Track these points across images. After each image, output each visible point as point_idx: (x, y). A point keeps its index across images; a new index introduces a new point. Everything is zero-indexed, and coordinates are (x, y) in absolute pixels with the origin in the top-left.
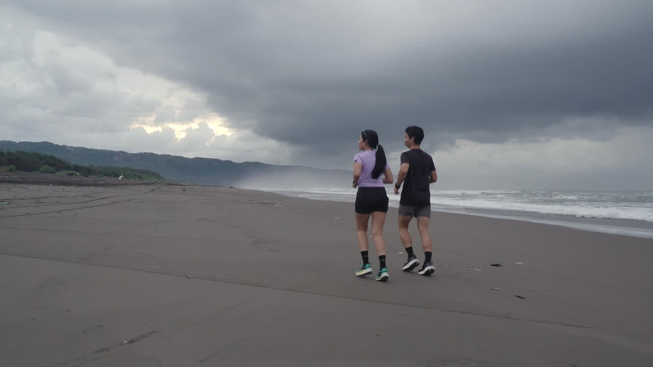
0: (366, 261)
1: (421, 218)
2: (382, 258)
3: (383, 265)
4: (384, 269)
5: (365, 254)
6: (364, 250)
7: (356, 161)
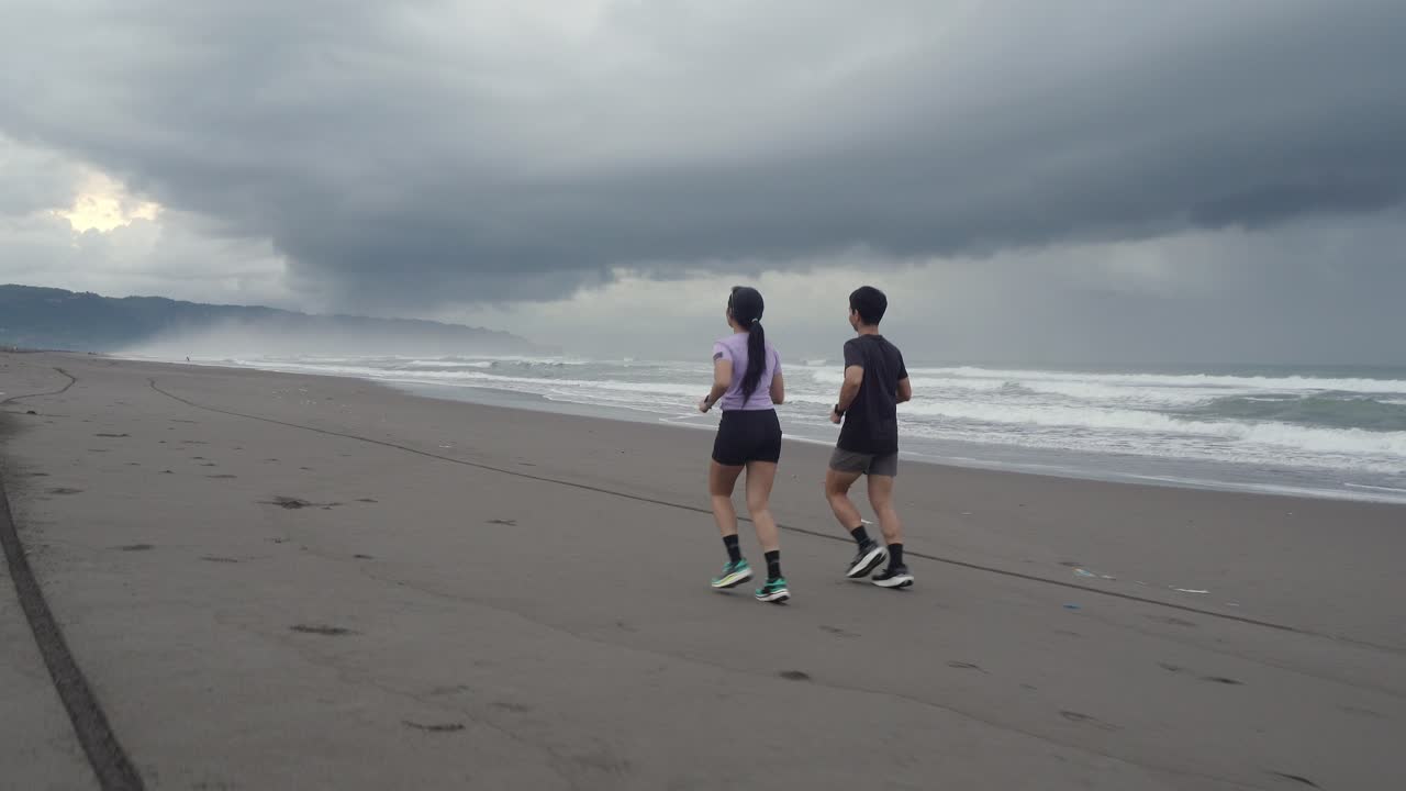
0: (735, 555)
1: (879, 478)
2: (772, 557)
3: (774, 572)
4: (779, 582)
5: (731, 542)
6: (729, 532)
7: (720, 355)
